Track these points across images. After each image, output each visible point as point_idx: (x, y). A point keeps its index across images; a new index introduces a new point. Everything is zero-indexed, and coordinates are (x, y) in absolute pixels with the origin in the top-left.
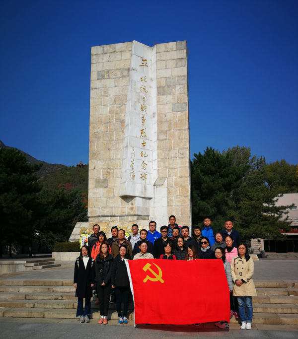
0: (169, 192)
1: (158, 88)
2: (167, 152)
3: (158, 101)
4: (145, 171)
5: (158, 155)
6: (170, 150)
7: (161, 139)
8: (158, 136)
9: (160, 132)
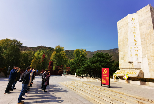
0: (148, 59)
1: (139, 25)
2: (145, 45)
3: (140, 29)
4: (137, 53)
5: (142, 47)
6: (147, 44)
7: (142, 41)
8: (141, 40)
9: (142, 38)
